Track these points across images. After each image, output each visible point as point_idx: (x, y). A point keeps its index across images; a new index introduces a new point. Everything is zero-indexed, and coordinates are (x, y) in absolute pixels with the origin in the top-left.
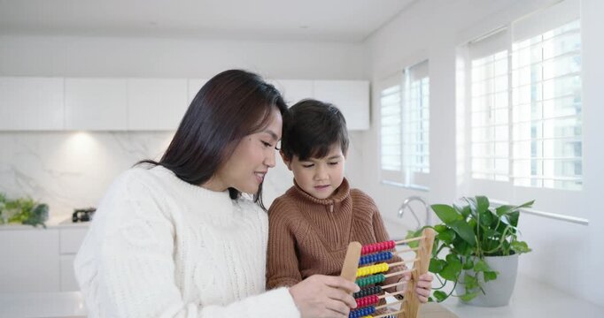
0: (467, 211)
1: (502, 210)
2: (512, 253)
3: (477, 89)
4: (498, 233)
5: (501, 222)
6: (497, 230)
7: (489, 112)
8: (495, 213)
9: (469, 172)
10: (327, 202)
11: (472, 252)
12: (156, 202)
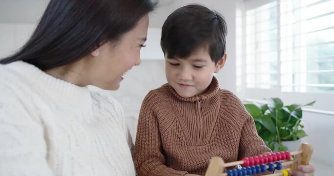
0: (266, 107)
1: (291, 108)
2: (298, 139)
3: (250, 30)
4: (290, 125)
5: (292, 117)
6: (290, 122)
7: (257, 44)
8: (287, 110)
9: (244, 83)
10: (193, 100)
11: (273, 139)
12: (21, 102)
